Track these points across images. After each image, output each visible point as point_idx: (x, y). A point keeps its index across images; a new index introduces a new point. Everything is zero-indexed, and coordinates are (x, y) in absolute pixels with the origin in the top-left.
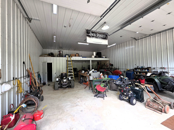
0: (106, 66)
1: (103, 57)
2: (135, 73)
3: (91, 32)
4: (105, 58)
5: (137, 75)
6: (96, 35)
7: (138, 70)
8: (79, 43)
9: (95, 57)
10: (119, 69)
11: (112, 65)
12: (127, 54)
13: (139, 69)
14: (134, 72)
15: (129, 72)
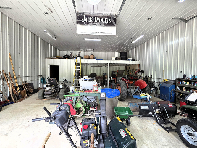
0: (135, 72)
1: (129, 59)
2: (178, 89)
3: (84, 16)
4: (133, 60)
5: (181, 92)
6: (94, 21)
7: (184, 83)
8: (86, 39)
9: (116, 59)
10: (151, 78)
11: (142, 72)
12: (167, 52)
13: (186, 82)
14: (176, 87)
15: (165, 85)
